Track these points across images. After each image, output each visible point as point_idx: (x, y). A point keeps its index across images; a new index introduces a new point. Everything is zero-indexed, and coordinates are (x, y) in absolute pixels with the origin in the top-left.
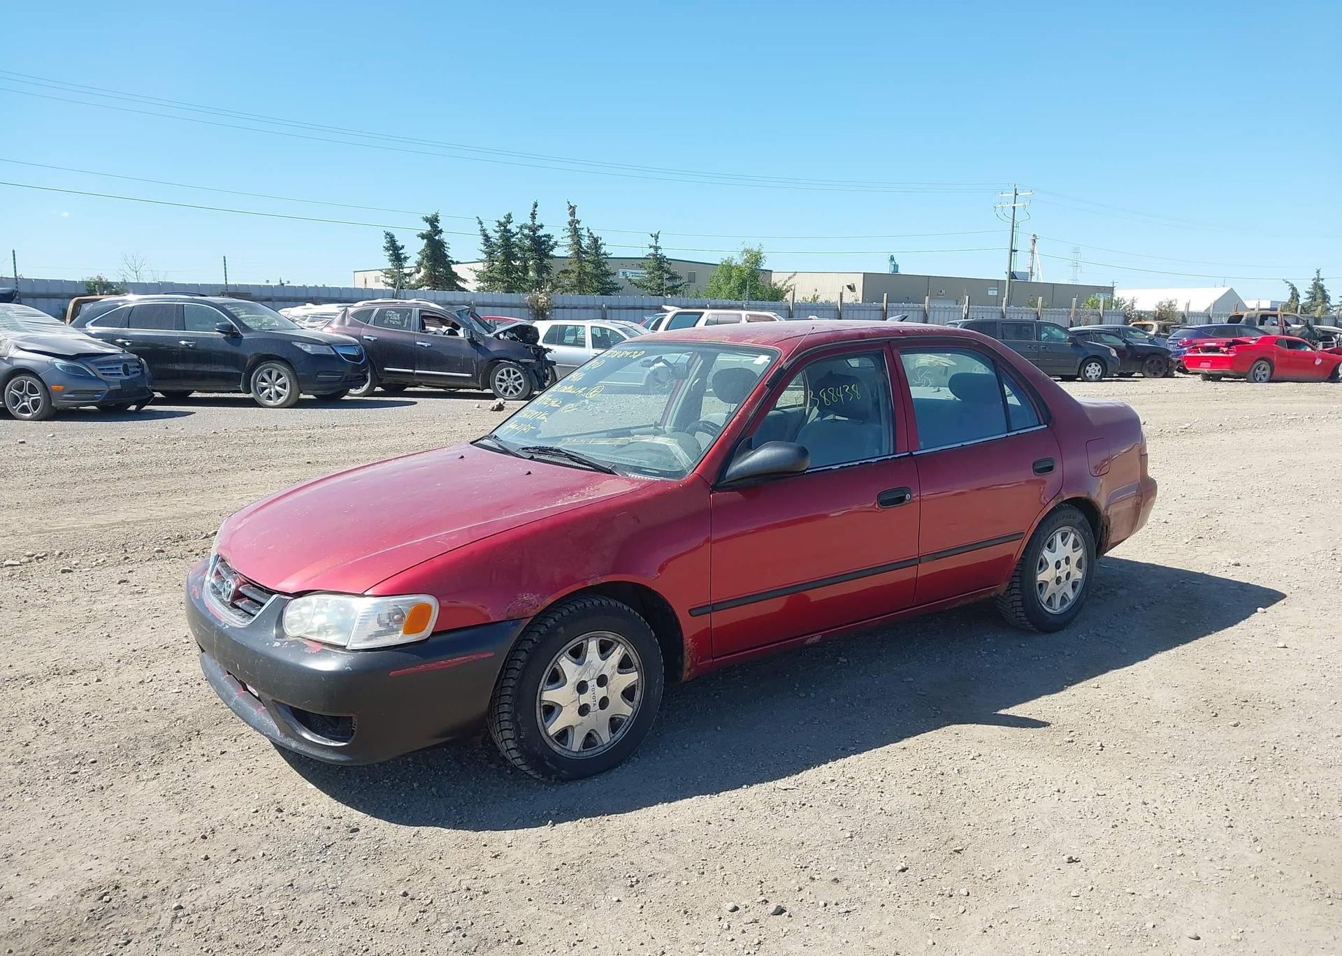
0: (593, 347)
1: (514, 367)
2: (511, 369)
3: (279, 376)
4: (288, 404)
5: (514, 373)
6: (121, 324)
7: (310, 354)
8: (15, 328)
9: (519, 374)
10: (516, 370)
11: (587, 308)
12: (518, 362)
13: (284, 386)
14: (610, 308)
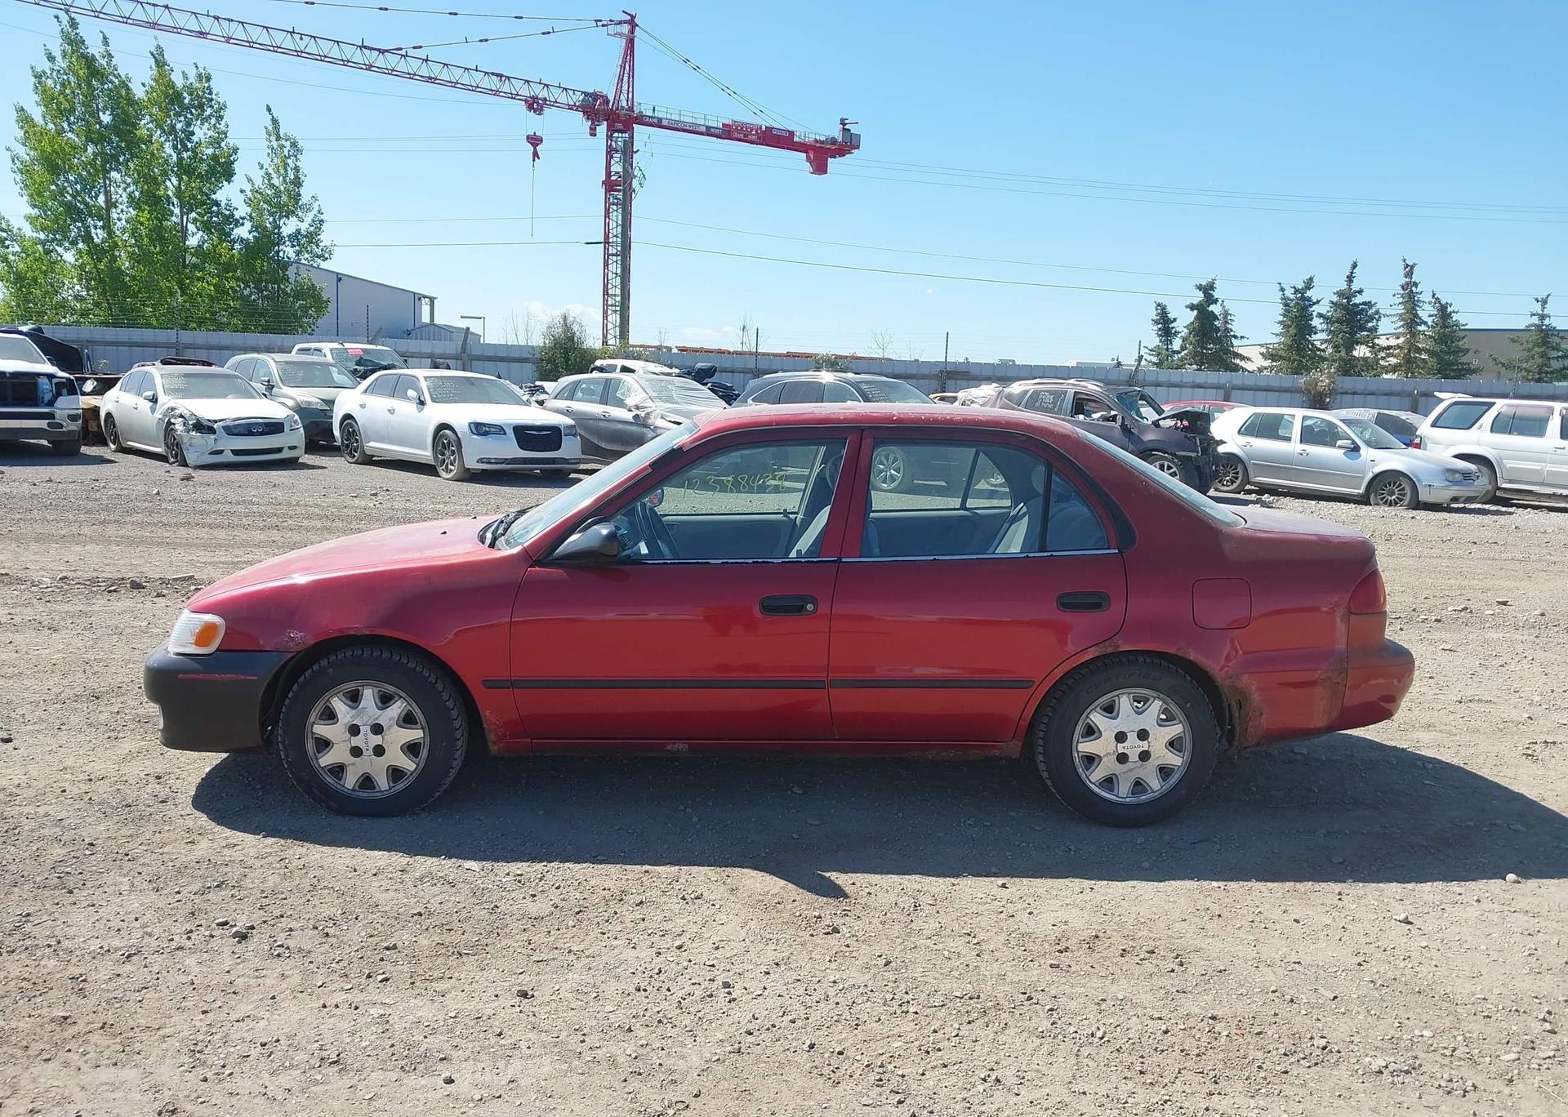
0: (1301, 441)
1: (1166, 459)
2: (1166, 464)
3: (895, 460)
5: (1169, 468)
6: (774, 401)
8: (670, 400)
9: (1174, 469)
10: (1172, 466)
12: (1174, 455)
13: (899, 470)
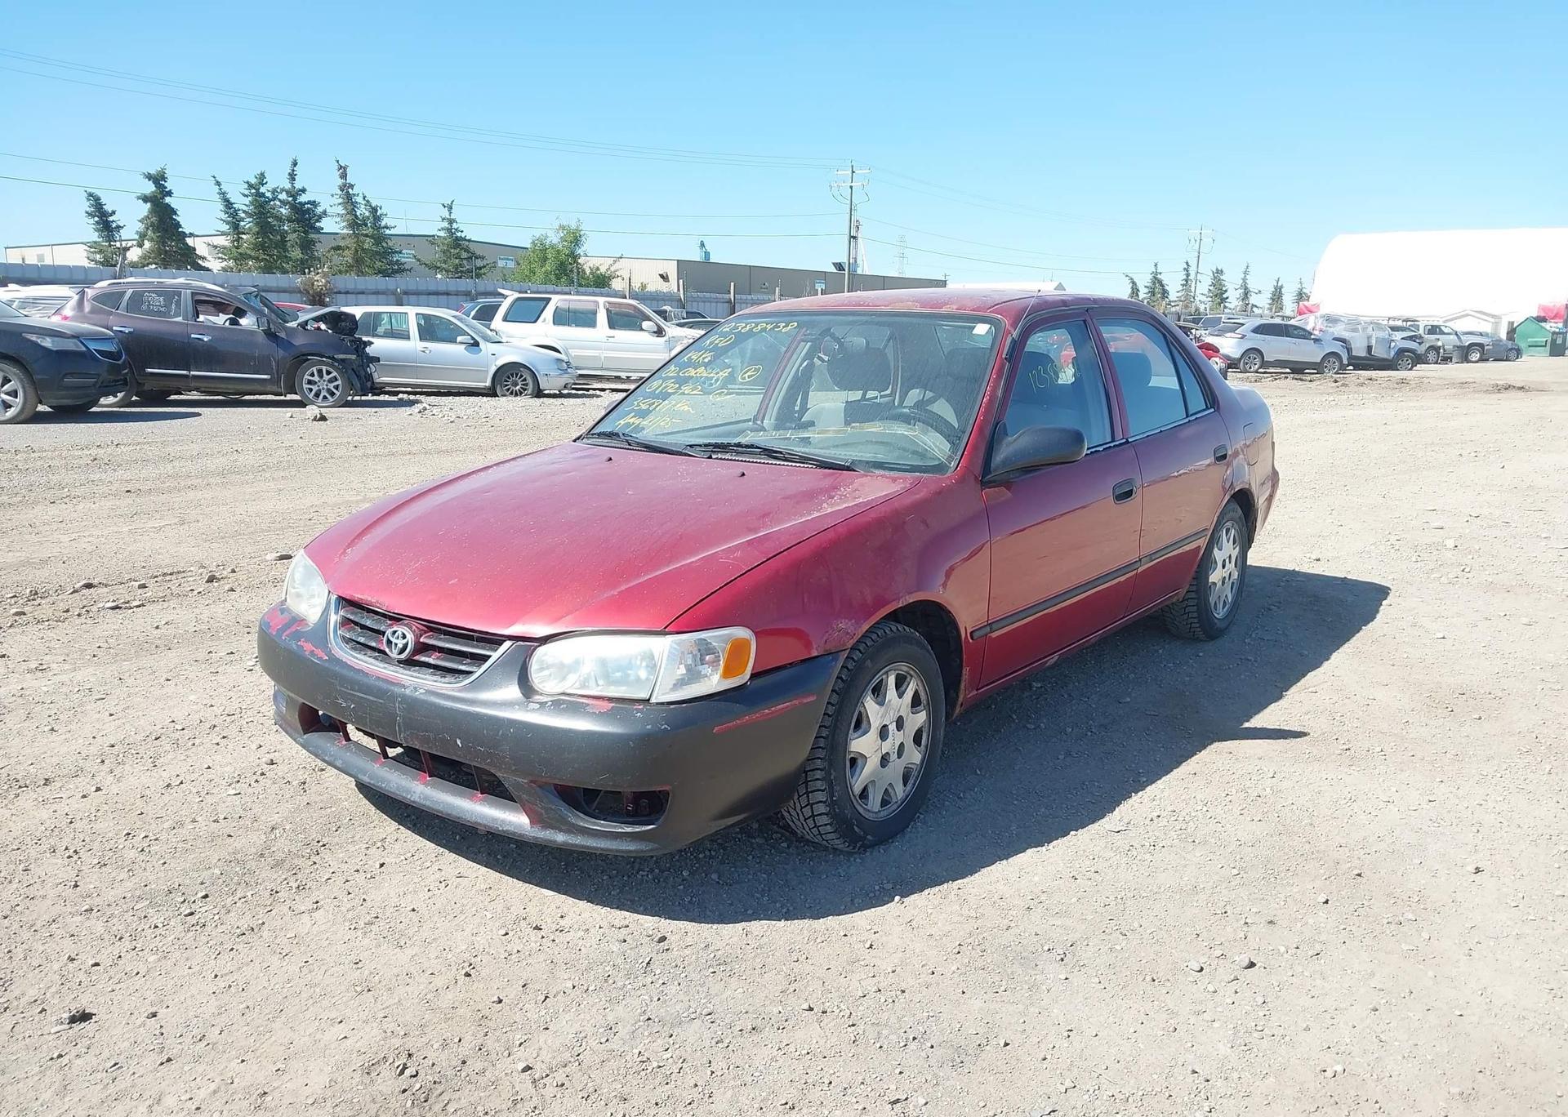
0: (421, 339)
1: (323, 363)
2: (324, 369)
4: (22, 417)
5: (328, 373)
7: (52, 351)
9: (334, 374)
10: (331, 370)
11: (377, 293)
12: (333, 358)
13: (14, 394)
14: (406, 293)
